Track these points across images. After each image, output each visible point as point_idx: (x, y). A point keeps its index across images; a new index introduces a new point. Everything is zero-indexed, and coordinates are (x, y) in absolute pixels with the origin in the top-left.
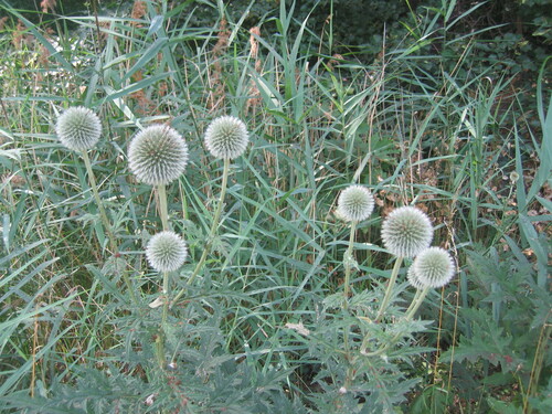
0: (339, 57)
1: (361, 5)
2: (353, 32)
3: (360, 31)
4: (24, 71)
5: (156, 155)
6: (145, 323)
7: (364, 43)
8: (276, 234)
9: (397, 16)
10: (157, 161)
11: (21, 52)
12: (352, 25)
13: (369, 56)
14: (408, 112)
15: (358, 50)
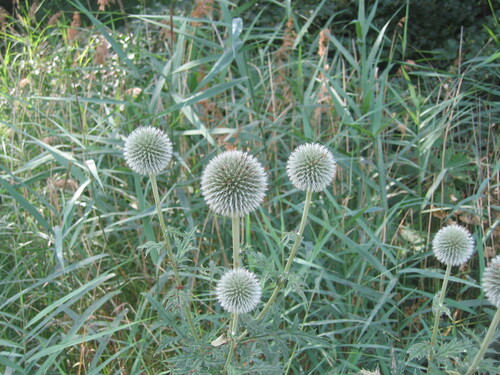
0: (411, 63)
1: (434, 7)
2: (425, 35)
3: (432, 34)
4: (72, 68)
5: (233, 184)
6: (207, 363)
7: (436, 47)
8: (341, 257)
9: (472, 18)
10: (234, 191)
11: (70, 48)
12: (423, 27)
13: (442, 62)
14: (485, 125)
15: (430, 56)
